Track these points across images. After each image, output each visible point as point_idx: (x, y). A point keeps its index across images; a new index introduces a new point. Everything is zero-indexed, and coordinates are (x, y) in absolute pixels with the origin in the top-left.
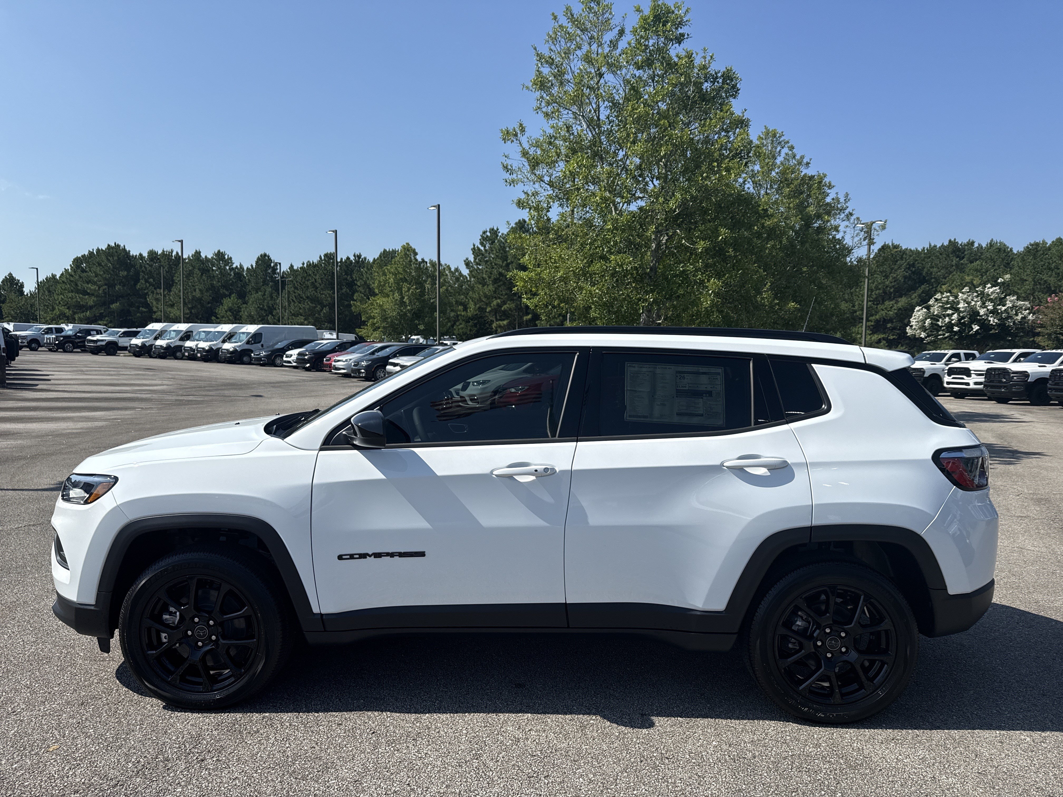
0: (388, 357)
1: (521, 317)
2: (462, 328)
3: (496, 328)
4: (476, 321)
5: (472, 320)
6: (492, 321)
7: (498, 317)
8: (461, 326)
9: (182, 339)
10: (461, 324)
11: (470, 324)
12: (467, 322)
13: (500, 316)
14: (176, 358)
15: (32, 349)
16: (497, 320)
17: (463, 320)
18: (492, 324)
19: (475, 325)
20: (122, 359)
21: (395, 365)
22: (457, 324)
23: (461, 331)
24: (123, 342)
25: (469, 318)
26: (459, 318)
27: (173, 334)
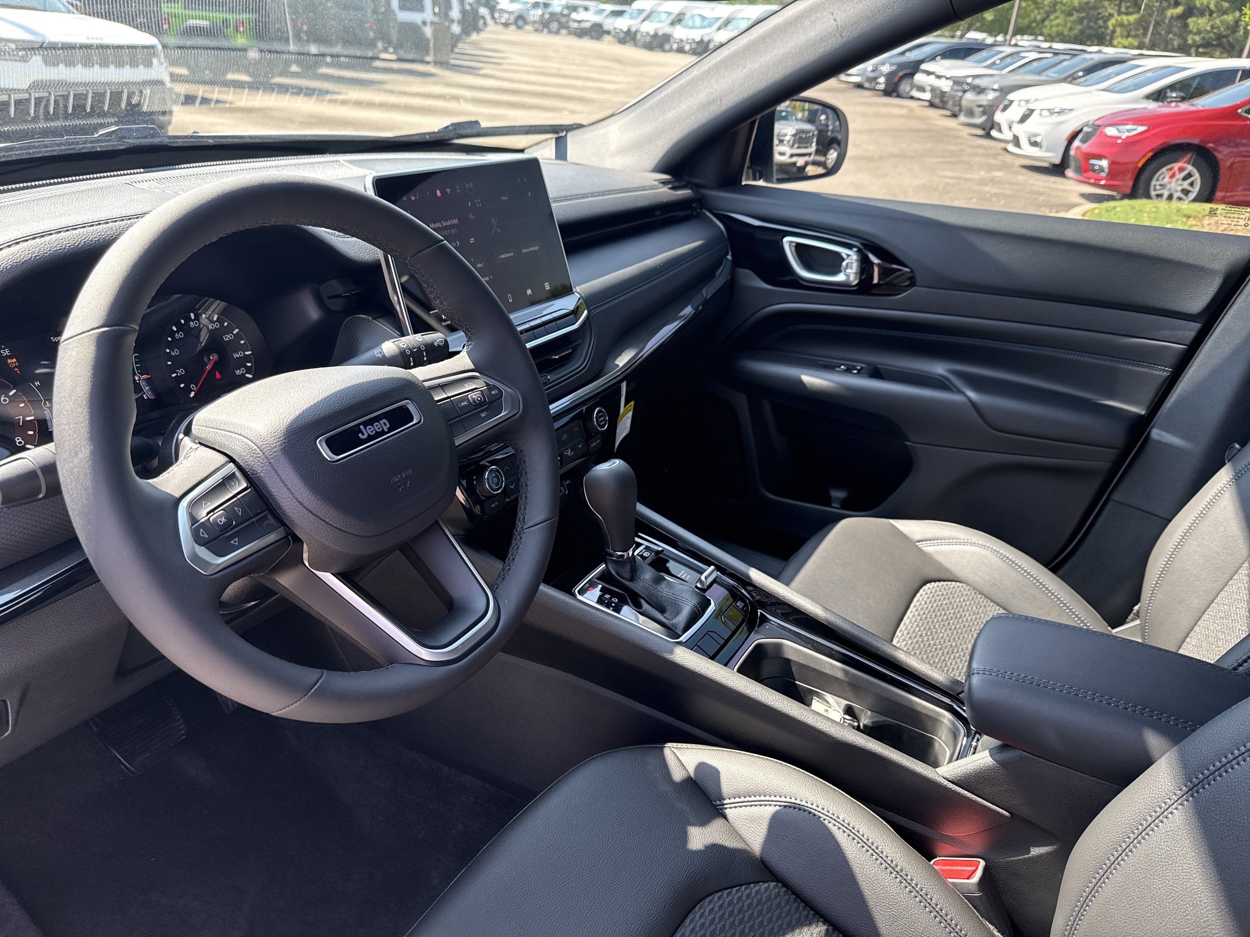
0: (922, 61)
1: (1162, 11)
2: (1058, 25)
3: (1114, 26)
4: (1083, 14)
5: (1077, 11)
6: (1111, 15)
7: (1123, 9)
8: (1058, 21)
9: (672, 24)
10: (1057, 18)
11: (1072, 19)
12: (1070, 14)
13: (1127, 8)
14: (664, 51)
15: (519, 28)
16: (1120, 13)
17: (1063, 12)
18: (1108, 20)
19: (1080, 21)
20: (607, 46)
21: (929, 73)
22: (1052, 17)
23: (1054, 29)
24: (610, 24)
25: (1074, 9)
26: (1058, 7)
27: (663, 16)
